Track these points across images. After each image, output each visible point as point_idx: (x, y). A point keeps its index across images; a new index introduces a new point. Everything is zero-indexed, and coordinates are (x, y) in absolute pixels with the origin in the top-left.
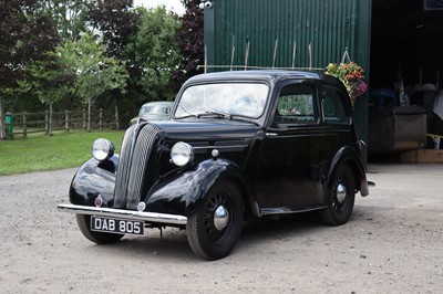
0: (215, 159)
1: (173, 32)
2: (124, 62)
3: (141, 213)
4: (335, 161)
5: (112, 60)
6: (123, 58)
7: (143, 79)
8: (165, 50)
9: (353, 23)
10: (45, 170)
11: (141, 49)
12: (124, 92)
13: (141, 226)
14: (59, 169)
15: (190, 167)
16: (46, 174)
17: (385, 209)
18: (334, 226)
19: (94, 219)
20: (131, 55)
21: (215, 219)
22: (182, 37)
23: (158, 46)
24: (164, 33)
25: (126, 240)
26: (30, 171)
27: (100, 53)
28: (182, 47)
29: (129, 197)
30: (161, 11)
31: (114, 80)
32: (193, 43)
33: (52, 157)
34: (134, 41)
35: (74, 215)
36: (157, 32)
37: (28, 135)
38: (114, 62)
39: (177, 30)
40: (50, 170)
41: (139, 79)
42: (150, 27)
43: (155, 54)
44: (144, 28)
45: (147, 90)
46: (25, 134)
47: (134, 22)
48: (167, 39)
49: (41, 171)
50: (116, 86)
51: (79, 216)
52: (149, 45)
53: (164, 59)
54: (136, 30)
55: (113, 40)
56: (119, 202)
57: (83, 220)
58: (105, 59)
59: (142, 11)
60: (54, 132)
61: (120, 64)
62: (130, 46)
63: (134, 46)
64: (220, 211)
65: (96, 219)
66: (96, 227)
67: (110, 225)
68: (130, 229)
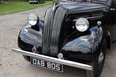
0: (99, 27)
3: (60, 60)
10: (9, 14)
13: (61, 65)
14: (13, 13)
16: (9, 15)
19: (32, 59)
26: (5, 14)
33: (11, 9)
37: (5, 3)
40: (10, 14)
46: (4, 2)
49: (8, 14)
60: (11, 2)
65: (35, 61)
66: (34, 63)
67: (42, 63)
68: (53, 67)
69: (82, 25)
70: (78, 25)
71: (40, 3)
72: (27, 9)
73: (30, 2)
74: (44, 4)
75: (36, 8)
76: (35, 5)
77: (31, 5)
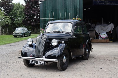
0: (63, 44)
1: (23, 9)
2: (10, 17)
3: (44, 59)
4: (86, 43)
5: (7, 16)
6: (9, 16)
7: (15, 21)
8: (21, 14)
9: (78, 8)
11: (14, 14)
12: (10, 25)
13: (44, 62)
15: (57, 46)
17: (95, 55)
18: (86, 60)
19: (30, 61)
20: (11, 15)
21: (64, 60)
22: (25, 11)
23: (19, 13)
24: (20, 10)
25: (35, 66)
27: (3, 15)
28: (25, 13)
29: (40, 55)
30: (19, 4)
31: (7, 22)
32: (28, 12)
34: (12, 12)
35: (22, 59)
36: (18, 9)
38: (7, 17)
39: (24, 9)
41: (14, 21)
42: (16, 8)
43: (18, 15)
44: (15, 8)
45: (16, 24)
47: (12, 7)
48: (21, 11)
50: (8, 23)
51: (24, 60)
52: (16, 13)
53: (20, 16)
54: (12, 9)
55: (6, 11)
56: (37, 56)
57: (25, 61)
58: (5, 16)
59: (14, 4)
61: (9, 18)
62: (11, 13)
63: (12, 13)
64: (65, 57)
65: (31, 61)
66: (31, 63)
67: (35, 62)
68: (41, 63)
69: (54, 43)
70: (53, 43)
71: (25, 36)
72: (13, 42)
73: (13, 36)
74: (29, 37)
75: (21, 41)
76: (20, 38)
77: (15, 38)
